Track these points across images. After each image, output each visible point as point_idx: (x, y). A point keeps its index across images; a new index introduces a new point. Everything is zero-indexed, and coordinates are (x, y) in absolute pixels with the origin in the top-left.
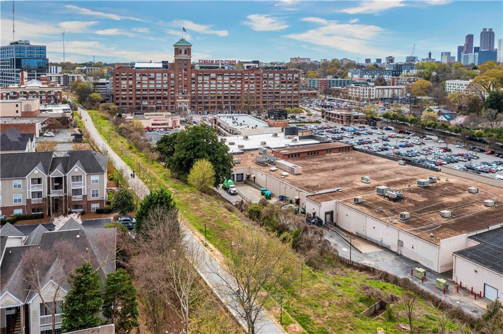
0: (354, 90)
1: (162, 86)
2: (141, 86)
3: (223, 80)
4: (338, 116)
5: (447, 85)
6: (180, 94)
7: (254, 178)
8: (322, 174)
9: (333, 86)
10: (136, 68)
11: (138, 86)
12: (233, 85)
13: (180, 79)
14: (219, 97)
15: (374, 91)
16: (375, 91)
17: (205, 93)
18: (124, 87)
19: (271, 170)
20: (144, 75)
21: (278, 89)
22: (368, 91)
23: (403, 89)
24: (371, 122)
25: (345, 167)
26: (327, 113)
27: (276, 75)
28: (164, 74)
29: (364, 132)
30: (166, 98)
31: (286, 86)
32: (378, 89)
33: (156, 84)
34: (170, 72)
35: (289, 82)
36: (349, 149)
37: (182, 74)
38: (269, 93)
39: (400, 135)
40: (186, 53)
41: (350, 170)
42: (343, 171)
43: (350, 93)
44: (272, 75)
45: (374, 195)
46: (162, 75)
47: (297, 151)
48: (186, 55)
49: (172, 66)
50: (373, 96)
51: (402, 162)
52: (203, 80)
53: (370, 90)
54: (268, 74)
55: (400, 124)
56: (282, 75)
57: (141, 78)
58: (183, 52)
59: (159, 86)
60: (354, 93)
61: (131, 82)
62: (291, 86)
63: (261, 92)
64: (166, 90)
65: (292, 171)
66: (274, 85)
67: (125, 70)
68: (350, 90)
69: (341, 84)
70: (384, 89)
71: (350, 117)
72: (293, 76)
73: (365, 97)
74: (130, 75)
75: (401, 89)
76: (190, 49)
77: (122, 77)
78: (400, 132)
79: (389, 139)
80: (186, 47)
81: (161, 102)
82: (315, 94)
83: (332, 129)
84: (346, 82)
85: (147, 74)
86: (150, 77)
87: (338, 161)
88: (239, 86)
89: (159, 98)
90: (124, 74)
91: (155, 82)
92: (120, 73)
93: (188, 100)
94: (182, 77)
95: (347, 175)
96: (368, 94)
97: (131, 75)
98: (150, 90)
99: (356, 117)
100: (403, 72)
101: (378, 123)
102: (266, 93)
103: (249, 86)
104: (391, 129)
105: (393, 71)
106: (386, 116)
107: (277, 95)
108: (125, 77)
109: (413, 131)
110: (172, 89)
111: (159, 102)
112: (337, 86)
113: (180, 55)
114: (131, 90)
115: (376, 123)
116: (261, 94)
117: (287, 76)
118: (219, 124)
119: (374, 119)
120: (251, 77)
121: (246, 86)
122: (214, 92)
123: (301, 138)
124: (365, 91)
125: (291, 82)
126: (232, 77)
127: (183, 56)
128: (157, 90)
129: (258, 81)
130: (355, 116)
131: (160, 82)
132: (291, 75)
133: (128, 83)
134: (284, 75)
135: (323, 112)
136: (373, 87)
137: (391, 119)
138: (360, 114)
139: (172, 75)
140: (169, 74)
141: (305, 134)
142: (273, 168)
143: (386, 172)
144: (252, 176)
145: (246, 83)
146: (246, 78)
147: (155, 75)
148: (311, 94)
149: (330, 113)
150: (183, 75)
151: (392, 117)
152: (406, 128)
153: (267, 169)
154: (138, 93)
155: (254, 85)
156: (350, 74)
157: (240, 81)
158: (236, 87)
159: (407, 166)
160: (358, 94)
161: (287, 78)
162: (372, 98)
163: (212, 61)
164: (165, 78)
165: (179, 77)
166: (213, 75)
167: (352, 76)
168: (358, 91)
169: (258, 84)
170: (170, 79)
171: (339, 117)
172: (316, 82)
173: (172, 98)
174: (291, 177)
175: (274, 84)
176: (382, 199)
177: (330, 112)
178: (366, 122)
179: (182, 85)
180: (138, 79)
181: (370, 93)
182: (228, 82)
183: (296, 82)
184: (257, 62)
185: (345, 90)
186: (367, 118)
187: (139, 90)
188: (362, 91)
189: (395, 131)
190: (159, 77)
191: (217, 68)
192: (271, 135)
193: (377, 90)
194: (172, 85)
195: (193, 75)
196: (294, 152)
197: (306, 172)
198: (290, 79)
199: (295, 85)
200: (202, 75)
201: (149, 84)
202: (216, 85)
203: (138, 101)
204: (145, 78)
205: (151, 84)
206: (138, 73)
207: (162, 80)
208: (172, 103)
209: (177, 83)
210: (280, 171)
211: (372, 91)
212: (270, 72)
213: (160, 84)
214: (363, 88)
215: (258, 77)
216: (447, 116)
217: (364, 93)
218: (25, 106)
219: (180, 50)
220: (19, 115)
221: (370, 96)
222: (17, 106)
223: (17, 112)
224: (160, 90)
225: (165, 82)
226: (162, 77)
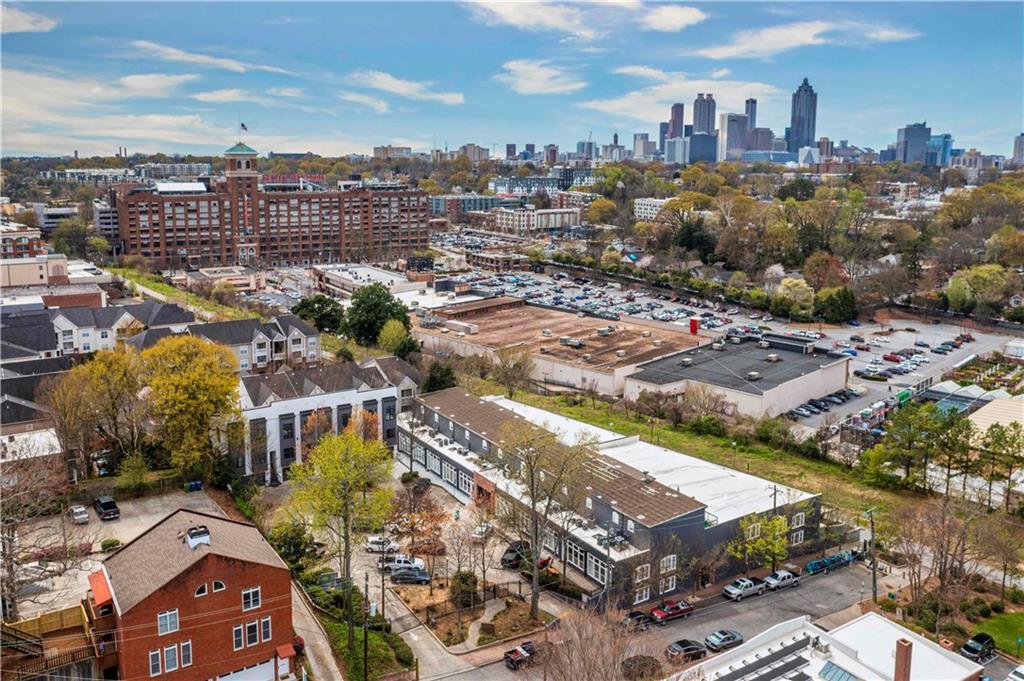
0: (504, 217)
1: (210, 222)
2: (174, 222)
3: (310, 209)
4: (492, 261)
5: (637, 207)
6: (242, 234)
7: (422, 343)
8: (500, 332)
9: (470, 209)
10: (161, 193)
11: (169, 224)
12: (326, 217)
13: (241, 210)
14: (304, 238)
16: (536, 217)
17: (282, 231)
18: (144, 226)
19: (443, 332)
20: (177, 205)
21: (396, 220)
22: (526, 218)
23: (576, 213)
24: (536, 267)
25: (521, 323)
26: (474, 256)
27: (392, 199)
28: (212, 202)
29: (530, 282)
30: (217, 242)
31: (409, 216)
32: (541, 214)
33: (199, 219)
34: (222, 198)
35: (412, 211)
36: (520, 304)
37: (243, 201)
38: (383, 228)
39: (576, 284)
40: (248, 167)
41: (529, 326)
42: (521, 327)
43: (499, 221)
44: (387, 199)
45: (557, 345)
46: (209, 203)
47: (464, 310)
48: (249, 171)
49: (222, 187)
50: (533, 225)
51: (581, 314)
52: (278, 211)
53: (529, 216)
54: (380, 199)
55: (574, 269)
56: (402, 200)
57: (174, 211)
58: (244, 165)
59: (204, 223)
60: (505, 222)
61: (156, 218)
62: (416, 216)
63: (370, 226)
64: (217, 229)
65: (467, 330)
66: (390, 216)
67: (145, 197)
68: (499, 216)
69: (481, 204)
70: (548, 214)
71: (508, 261)
72: (418, 200)
73: (522, 228)
74: (153, 206)
75: (573, 213)
76: (256, 160)
77: (140, 209)
78: (575, 280)
79: (563, 290)
80: (248, 158)
81: (209, 249)
82: (443, 224)
83: (487, 281)
84: (489, 201)
85: (182, 203)
86: (189, 208)
87: (512, 318)
88: (335, 218)
89: (204, 243)
90: (143, 204)
91: (198, 215)
92: (137, 203)
93: (255, 245)
94: (243, 207)
95: (527, 330)
96: (525, 223)
97: (156, 205)
98: (190, 230)
99: (517, 262)
100: (575, 182)
101: (547, 269)
102: (377, 228)
103: (351, 218)
104: (563, 277)
105: (559, 180)
106: (557, 258)
107: (394, 231)
108: (145, 209)
109: (591, 278)
110: (227, 227)
111: (206, 249)
112: (475, 209)
113: (239, 171)
114: (157, 231)
115: (543, 269)
116: (370, 230)
117: (409, 201)
119: (540, 262)
120: (354, 204)
121: (347, 218)
122: (297, 230)
123: (458, 294)
124: (522, 218)
125: (416, 210)
126: (324, 205)
127: (244, 173)
128: (202, 229)
129: (366, 209)
130: (514, 260)
131: (207, 216)
132: (415, 198)
133: (150, 218)
134: (405, 199)
135: (468, 255)
136: (533, 211)
137: (563, 263)
138: (522, 256)
139: (227, 204)
141: (464, 289)
142: (445, 330)
143: (566, 325)
144: (420, 341)
145: (346, 213)
146: (346, 205)
147: (198, 204)
148: (437, 223)
149: (478, 257)
150: (246, 203)
151: (565, 260)
152: (582, 274)
153: (437, 331)
154: (168, 235)
155: (358, 216)
156: (491, 186)
157: (337, 211)
158: (331, 221)
159: (587, 318)
160: (510, 222)
161: (409, 204)
162: (532, 228)
164: (215, 210)
165: (239, 207)
166: (294, 202)
167: (496, 190)
168: (510, 217)
169: (366, 215)
170: (222, 210)
171: (492, 262)
172: (442, 203)
173: (228, 242)
174: (468, 337)
175: (390, 213)
176: (565, 348)
177: (477, 254)
178: (530, 267)
179: (244, 219)
180: (168, 211)
181: (529, 221)
182: (318, 212)
183: (422, 210)
185: (490, 216)
186: (531, 263)
187: (170, 230)
188: (517, 218)
189: (570, 280)
190: (205, 207)
191: (295, 188)
192: (418, 292)
193: (539, 216)
194: (226, 220)
195: (262, 202)
196: (461, 311)
197: (483, 331)
198: (414, 205)
199: (422, 215)
200: (275, 203)
201: (187, 220)
202: (300, 219)
203: (170, 249)
204: (180, 210)
205: (191, 219)
206: (168, 201)
207: (210, 213)
208: (228, 250)
209: (235, 216)
210: (452, 332)
211: (531, 218)
212: (384, 195)
213: (205, 219)
214: (518, 213)
215: (365, 203)
216: (632, 256)
217: (520, 221)
218: (54, 268)
219: (239, 162)
220: (45, 281)
221: (529, 226)
222: (41, 268)
223: (41, 277)
224: (207, 229)
225: (215, 216)
226: (210, 208)
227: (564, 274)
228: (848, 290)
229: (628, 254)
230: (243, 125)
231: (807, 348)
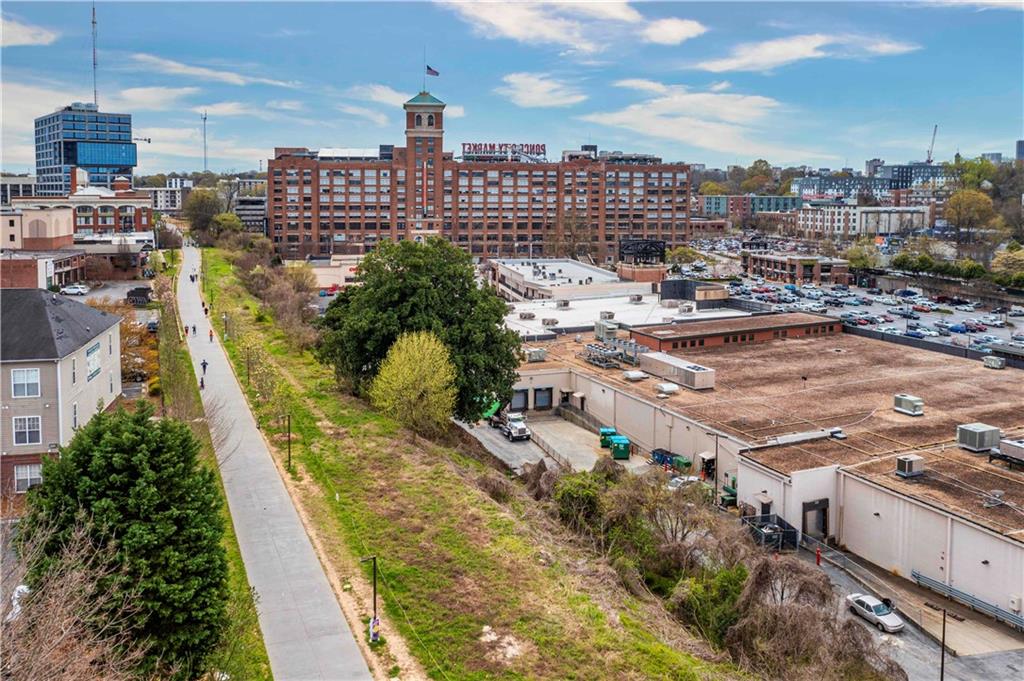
0: (810, 216)
1: (378, 198)
2: (331, 198)
3: (515, 186)
4: (783, 265)
6: (419, 216)
7: (583, 399)
8: (773, 390)
9: (761, 209)
10: (322, 158)
11: (325, 199)
12: (538, 198)
13: (419, 183)
14: (506, 226)
15: (858, 217)
16: (860, 219)
17: (474, 215)
18: (293, 201)
19: (628, 379)
20: (339, 174)
21: (641, 207)
22: (842, 217)
23: (923, 213)
24: (862, 278)
25: (831, 372)
26: (755, 259)
27: (635, 175)
28: (382, 172)
29: (851, 300)
30: (385, 227)
31: (659, 201)
32: (867, 213)
33: (363, 194)
34: (395, 166)
35: (665, 193)
36: (831, 329)
37: (422, 170)
38: (621, 216)
39: (944, 306)
40: (430, 124)
41: (851, 380)
42: (831, 382)
43: (801, 222)
44: (627, 175)
45: (951, 449)
46: (378, 173)
47: (698, 333)
48: (431, 129)
49: (400, 154)
50: (854, 228)
51: (996, 361)
52: (470, 186)
53: (847, 214)
54: (617, 174)
55: (942, 283)
56: (650, 176)
57: (331, 181)
58: (425, 121)
59: (371, 199)
60: (810, 223)
61: (307, 190)
62: (670, 201)
63: (601, 213)
64: (387, 208)
65: (687, 380)
66: (631, 199)
67: (295, 162)
68: (801, 215)
69: (777, 205)
70: (879, 212)
71: (812, 266)
72: (674, 179)
73: (836, 232)
74: (305, 174)
75: (918, 212)
76: (441, 114)
77: (288, 178)
78: (941, 300)
79: (917, 314)
80: (431, 110)
81: (375, 236)
82: (721, 227)
83: (771, 294)
84: (790, 202)
85: (343, 172)
86: (351, 178)
87: (810, 357)
88: (551, 199)
89: (371, 226)
90: (292, 172)
91: (363, 189)
92: (284, 169)
93: (437, 232)
94: (422, 179)
95: (847, 392)
96: (842, 224)
97: (309, 174)
98: (351, 208)
99: (827, 268)
100: (914, 184)
101: (881, 282)
102: (612, 216)
103: (574, 200)
105: (891, 181)
106: (899, 264)
107: (637, 221)
108: (295, 178)
109: (974, 297)
110: (400, 206)
111: (371, 235)
112: (770, 210)
113: (418, 128)
114: (310, 208)
115: (874, 280)
116: (602, 218)
117: (660, 179)
118: (502, 280)
119: (868, 270)
120: (578, 180)
121: (568, 199)
122: (496, 214)
123: (702, 305)
124: (836, 217)
125: (669, 192)
126: (535, 179)
127: (425, 130)
128: (367, 208)
129: (595, 188)
130: (823, 265)
131: (374, 190)
132: (670, 175)
133: (301, 190)
134: (655, 175)
135: (745, 258)
136: (855, 207)
137: (915, 270)
138: (835, 260)
139: (401, 174)
140: (394, 173)
141: (713, 295)
142: (635, 373)
143: (959, 387)
144: (578, 395)
145: (569, 192)
146: (568, 181)
147: (363, 173)
148: (713, 225)
149: (762, 260)
150: (425, 173)
151: (916, 264)
152: (954, 289)
153: (618, 376)
154: (324, 214)
155: (585, 199)
156: (795, 189)
157: (554, 189)
158: (545, 203)
159: (1010, 373)
160: (819, 224)
161: (660, 183)
162: (850, 233)
163: (492, 147)
164: (385, 182)
165: (416, 179)
166: (493, 175)
167: (799, 193)
168: (819, 217)
169: (595, 196)
170: (395, 183)
171: (784, 269)
172: (723, 203)
173: (401, 226)
174: (686, 397)
175: (632, 195)
176: (982, 464)
177: (763, 256)
178: (850, 279)
179: (422, 196)
180: (324, 182)
181: (847, 221)
182: (526, 190)
183: (681, 193)
184: (594, 148)
185: (788, 216)
186: (851, 270)
187: (327, 208)
188: (829, 217)
189: (929, 299)
190: (371, 178)
191: (502, 160)
192: (628, 299)
193: (864, 215)
194: (399, 197)
195: (448, 174)
196: (689, 334)
197: (729, 384)
198: (667, 185)
199: (679, 199)
200: (466, 175)
201: (348, 194)
202: (500, 198)
203: (324, 233)
204: (339, 181)
205: (353, 193)
206: (324, 169)
207: (378, 186)
209: (410, 192)
210: (653, 381)
211: (851, 217)
212: (623, 169)
213: (372, 194)
214: (830, 210)
215: (595, 180)
217: (833, 221)
218: (31, 224)
219: (419, 117)
220: (18, 244)
221: (847, 228)
222: (12, 223)
223: (12, 238)
224: (373, 208)
225: (385, 190)
226: (378, 179)
230: (429, 68)
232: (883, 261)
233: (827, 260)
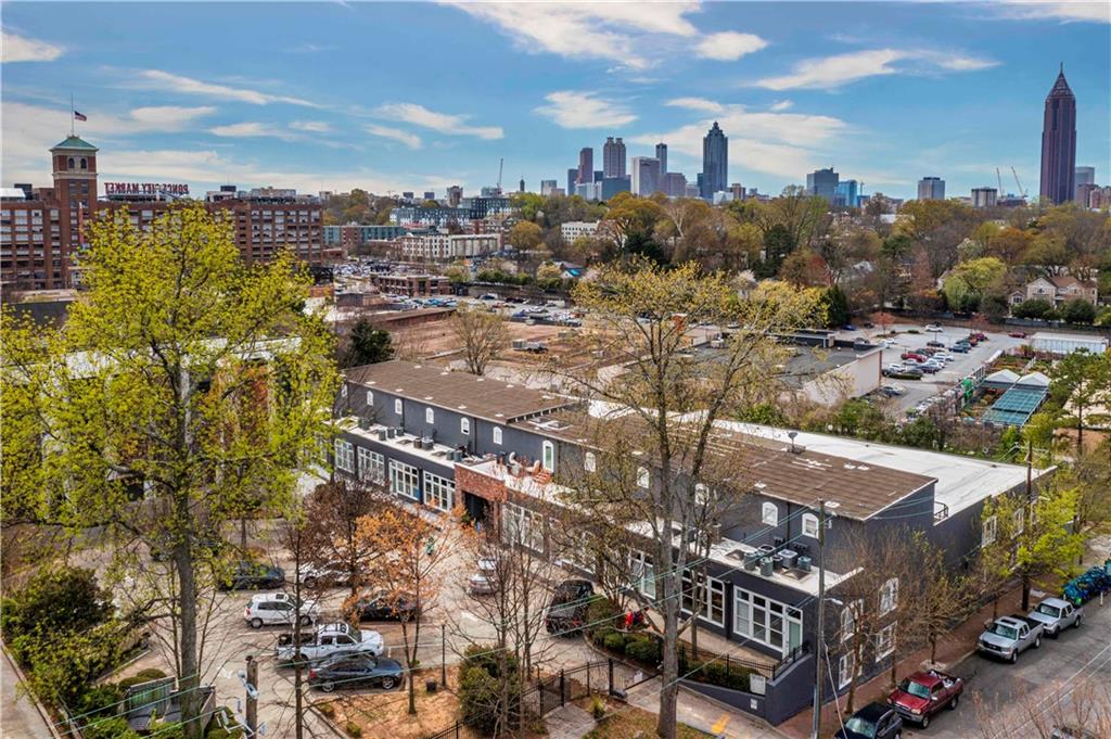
1: (30, 237)
4: (404, 283)
5: (565, 230)
6: (75, 254)
9: (370, 238)
13: (74, 222)
15: (449, 244)
16: (451, 245)
21: (282, 240)
22: (438, 244)
23: (496, 239)
24: (459, 289)
26: (381, 280)
27: (277, 213)
28: (34, 212)
29: (453, 303)
30: (40, 264)
31: (298, 234)
32: (456, 240)
33: (14, 233)
34: (47, 207)
35: (302, 228)
37: (77, 210)
38: (265, 248)
39: (510, 304)
40: (83, 167)
43: (406, 249)
44: (270, 213)
45: (509, 351)
46: (29, 213)
48: (84, 172)
49: (50, 194)
50: (447, 252)
54: (261, 212)
55: (509, 288)
56: (289, 214)
58: (78, 165)
59: (22, 238)
60: (413, 249)
62: (306, 235)
63: (249, 246)
64: (41, 246)
66: (274, 234)
68: (406, 243)
69: (383, 233)
70: (465, 240)
71: (424, 282)
72: (309, 215)
73: (434, 256)
75: (492, 238)
76: (94, 158)
78: (508, 300)
80: (83, 154)
81: (28, 273)
82: (339, 254)
84: (393, 231)
89: (22, 264)
91: (13, 228)
94: (77, 218)
96: (438, 250)
99: (435, 283)
100: (488, 213)
101: (471, 291)
102: (257, 248)
104: (492, 298)
105: (471, 211)
106: (483, 278)
110: (54, 244)
111: (23, 273)
112: (377, 238)
113: (71, 171)
115: (467, 291)
116: (250, 250)
117: (298, 215)
119: (462, 284)
123: (367, 308)
124: (433, 244)
125: (306, 228)
127: (77, 173)
128: (18, 247)
129: (243, 225)
130: (431, 281)
131: (26, 229)
132: (306, 213)
134: (293, 213)
135: (373, 279)
136: (447, 235)
137: (492, 281)
138: (440, 277)
139: (54, 214)
140: (46, 213)
141: (374, 302)
147: (12, 213)
148: (332, 253)
149: (387, 280)
150: (81, 213)
151: (493, 277)
152: (516, 292)
156: (393, 218)
159: (538, 326)
160: (420, 250)
161: (298, 220)
162: (445, 256)
163: (136, 187)
164: (38, 221)
165: (71, 218)
166: (147, 214)
167: (399, 222)
168: (420, 244)
169: (243, 232)
170: (49, 222)
171: (404, 285)
172: (336, 232)
173: (56, 264)
175: (274, 230)
177: (387, 277)
178: (451, 290)
179: (77, 234)
181: (441, 247)
183: (316, 228)
184: (232, 189)
185: (394, 243)
186: (451, 285)
188: (428, 244)
189: (499, 299)
190: (22, 217)
191: (149, 199)
193: (454, 242)
194: (53, 235)
197: (406, 342)
198: (304, 221)
199: (314, 233)
207: (30, 225)
208: (56, 275)
209: (65, 230)
211: (445, 244)
212: (266, 209)
213: (24, 233)
214: (429, 238)
215: (242, 217)
216: (573, 271)
217: (431, 247)
219: (72, 160)
221: (442, 252)
224: (26, 247)
225: (37, 229)
226: (29, 218)
227: (493, 295)
228: (840, 290)
229: (569, 270)
230: (77, 113)
231: (827, 341)
232: (472, 277)
233: (434, 277)
